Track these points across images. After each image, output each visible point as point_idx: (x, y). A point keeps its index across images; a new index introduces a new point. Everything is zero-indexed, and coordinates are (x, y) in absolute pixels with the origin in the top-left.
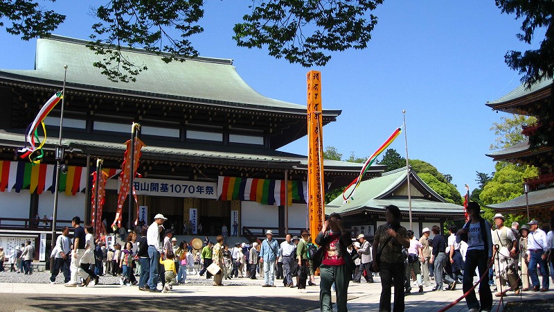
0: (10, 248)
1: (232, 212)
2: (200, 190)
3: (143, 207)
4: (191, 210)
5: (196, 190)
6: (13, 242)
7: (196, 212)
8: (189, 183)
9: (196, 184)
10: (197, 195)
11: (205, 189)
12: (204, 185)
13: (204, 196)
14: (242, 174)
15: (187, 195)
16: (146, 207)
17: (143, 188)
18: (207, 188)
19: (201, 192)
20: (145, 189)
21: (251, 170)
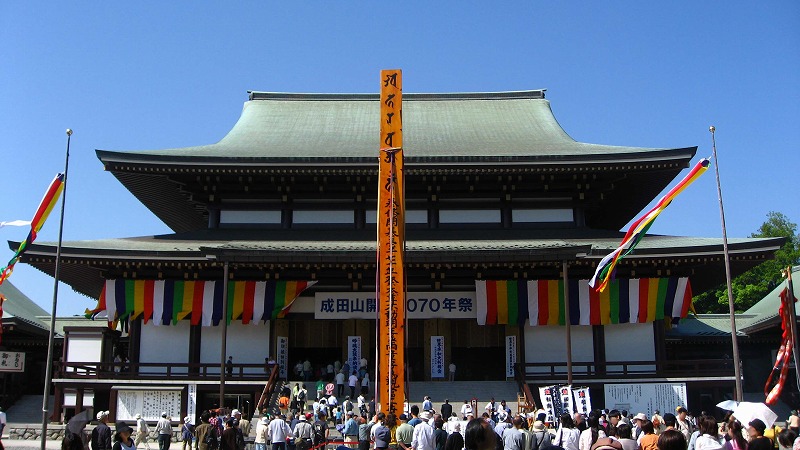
0: (147, 406)
1: (507, 338)
2: (449, 304)
3: (354, 338)
4: (434, 340)
5: (442, 305)
6: (151, 397)
7: (442, 341)
8: (429, 295)
9: (441, 296)
10: (444, 314)
11: (457, 302)
12: (456, 296)
13: (457, 314)
14: (516, 275)
15: (427, 314)
16: (359, 338)
17: (355, 308)
18: (462, 301)
19: (450, 309)
20: (357, 310)
21: (529, 266)
